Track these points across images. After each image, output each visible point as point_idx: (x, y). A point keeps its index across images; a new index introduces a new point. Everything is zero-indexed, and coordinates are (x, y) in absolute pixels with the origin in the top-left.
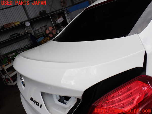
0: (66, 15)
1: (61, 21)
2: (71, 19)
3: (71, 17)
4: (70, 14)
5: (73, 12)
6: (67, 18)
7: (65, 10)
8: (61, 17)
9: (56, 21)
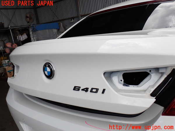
0: (31, 33)
1: (25, 39)
2: (36, 38)
3: (36, 36)
4: (36, 32)
5: (39, 31)
6: (31, 36)
7: (31, 27)
8: (25, 34)
9: (18, 38)
